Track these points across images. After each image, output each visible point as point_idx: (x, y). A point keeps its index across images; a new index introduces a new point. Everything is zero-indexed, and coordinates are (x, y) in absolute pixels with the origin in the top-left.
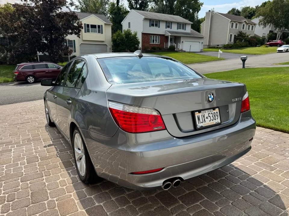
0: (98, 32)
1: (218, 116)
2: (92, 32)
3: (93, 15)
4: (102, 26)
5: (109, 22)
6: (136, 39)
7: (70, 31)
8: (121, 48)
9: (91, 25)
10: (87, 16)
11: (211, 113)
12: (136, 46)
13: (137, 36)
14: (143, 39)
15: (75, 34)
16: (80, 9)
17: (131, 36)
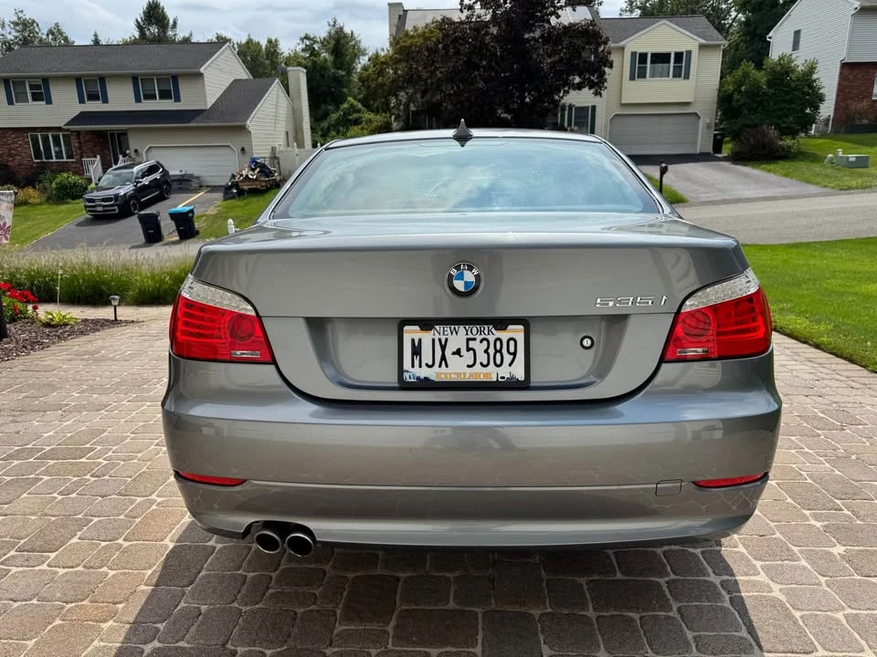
0: (674, 76)
1: (514, 354)
2: (653, 75)
3: (664, 21)
4: (689, 53)
5: (718, 39)
6: (811, 87)
7: (577, 80)
8: (747, 122)
9: (654, 55)
10: (645, 28)
11: (479, 338)
12: (808, 111)
13: (815, 77)
14: (846, 83)
15: (590, 88)
16: (638, 8)
17: (791, 79)
